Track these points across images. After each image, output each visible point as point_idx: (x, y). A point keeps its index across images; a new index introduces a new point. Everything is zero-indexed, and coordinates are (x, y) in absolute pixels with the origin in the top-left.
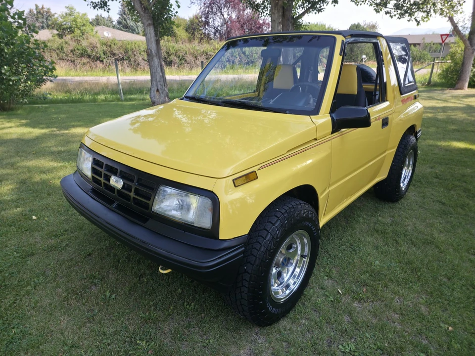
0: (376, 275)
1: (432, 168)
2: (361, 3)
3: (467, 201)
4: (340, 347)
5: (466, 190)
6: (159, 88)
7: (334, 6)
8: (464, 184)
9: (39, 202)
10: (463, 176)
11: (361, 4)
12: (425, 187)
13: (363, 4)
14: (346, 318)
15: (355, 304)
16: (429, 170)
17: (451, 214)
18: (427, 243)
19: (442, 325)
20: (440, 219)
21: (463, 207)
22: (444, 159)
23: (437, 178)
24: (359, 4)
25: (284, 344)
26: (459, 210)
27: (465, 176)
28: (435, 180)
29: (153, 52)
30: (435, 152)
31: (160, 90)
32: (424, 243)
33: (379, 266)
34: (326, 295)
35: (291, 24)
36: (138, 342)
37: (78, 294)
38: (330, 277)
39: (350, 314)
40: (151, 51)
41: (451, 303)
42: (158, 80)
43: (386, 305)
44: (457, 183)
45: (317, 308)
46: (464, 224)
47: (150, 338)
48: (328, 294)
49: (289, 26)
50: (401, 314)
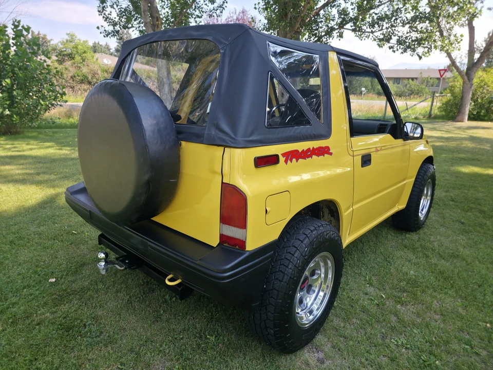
0: (413, 283)
1: (446, 192)
3: (484, 221)
4: (393, 340)
5: (481, 212)
7: (340, 40)
8: (478, 207)
9: (75, 219)
10: (477, 199)
12: (443, 209)
13: (366, 39)
14: (393, 318)
15: (399, 307)
16: (444, 194)
17: (471, 232)
18: (455, 256)
19: (480, 323)
20: (461, 236)
21: (481, 226)
22: (456, 184)
23: (452, 201)
24: (363, 39)
25: (342, 339)
26: (478, 228)
27: (479, 199)
28: (451, 203)
29: (164, 79)
30: (447, 178)
32: (452, 256)
33: (414, 275)
34: (371, 299)
36: (208, 337)
37: (140, 298)
38: (371, 285)
39: (396, 315)
40: (162, 79)
41: (485, 306)
43: (427, 308)
44: (472, 205)
45: (364, 310)
46: (484, 240)
47: (218, 334)
48: (373, 298)
50: (442, 315)
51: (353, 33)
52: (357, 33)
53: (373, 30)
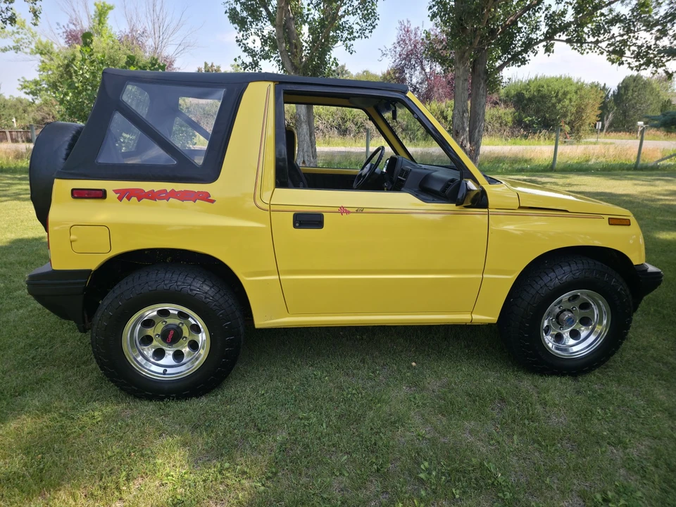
2: (587, 50)
6: (306, 160)
7: (549, 55)
11: (588, 53)
13: (590, 52)
24: (585, 52)
29: (302, 118)
31: (306, 162)
35: (482, 82)
40: (300, 116)
42: (305, 150)
49: (481, 84)
51: (568, 44)
52: (575, 44)
53: (600, 39)
